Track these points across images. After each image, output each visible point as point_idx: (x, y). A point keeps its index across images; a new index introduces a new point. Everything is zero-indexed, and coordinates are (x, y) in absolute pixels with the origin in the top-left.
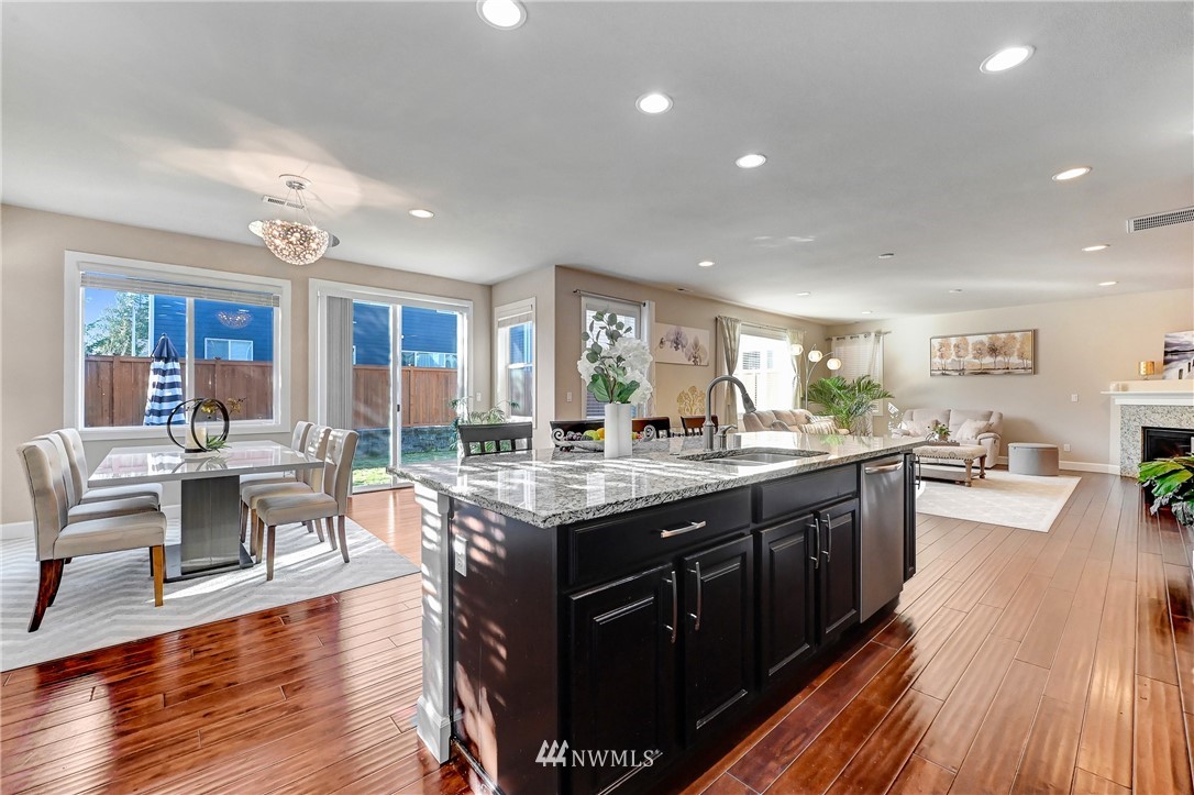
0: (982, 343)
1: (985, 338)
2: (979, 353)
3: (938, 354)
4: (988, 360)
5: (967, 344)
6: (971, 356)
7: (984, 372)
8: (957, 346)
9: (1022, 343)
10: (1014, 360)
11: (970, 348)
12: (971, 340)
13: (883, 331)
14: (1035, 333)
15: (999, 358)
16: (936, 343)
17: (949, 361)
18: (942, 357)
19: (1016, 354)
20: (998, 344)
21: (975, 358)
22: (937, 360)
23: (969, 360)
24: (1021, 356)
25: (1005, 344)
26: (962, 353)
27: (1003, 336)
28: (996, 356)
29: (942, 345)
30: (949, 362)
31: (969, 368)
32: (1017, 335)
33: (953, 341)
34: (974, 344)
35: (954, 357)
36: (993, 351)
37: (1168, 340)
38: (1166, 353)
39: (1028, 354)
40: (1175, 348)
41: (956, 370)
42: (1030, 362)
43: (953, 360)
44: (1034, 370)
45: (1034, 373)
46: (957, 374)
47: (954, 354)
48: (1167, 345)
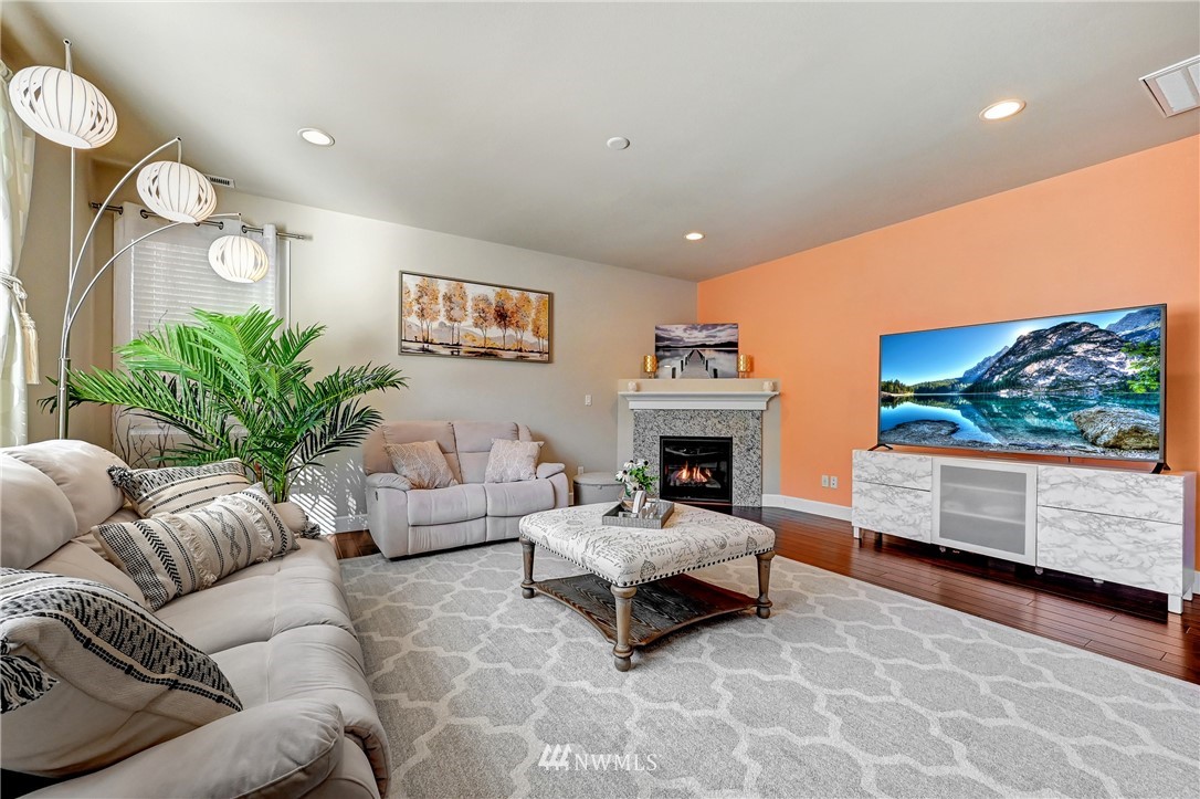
0: (486, 300)
1: (491, 293)
2: (482, 320)
3: (416, 308)
4: (494, 333)
5: (463, 296)
6: (470, 321)
7: (488, 354)
8: (448, 298)
9: (538, 312)
10: (528, 337)
11: (470, 304)
12: (472, 291)
13: (289, 229)
14: (551, 295)
15: (510, 331)
16: (412, 283)
17: (435, 325)
18: (422, 314)
19: (530, 327)
20: (509, 306)
21: (476, 325)
22: (413, 320)
23: (470, 330)
24: (536, 332)
25: (518, 309)
26: (456, 313)
27: (515, 294)
28: (506, 326)
29: (423, 291)
30: (435, 327)
31: (467, 344)
32: (533, 296)
33: (442, 287)
34: (476, 300)
35: (442, 318)
36: (502, 317)
37: (659, 333)
38: (657, 348)
39: (544, 330)
40: (666, 343)
41: (447, 345)
42: (546, 343)
43: (442, 324)
44: (548, 357)
45: (550, 361)
46: (448, 352)
47: (443, 313)
48: (658, 338)
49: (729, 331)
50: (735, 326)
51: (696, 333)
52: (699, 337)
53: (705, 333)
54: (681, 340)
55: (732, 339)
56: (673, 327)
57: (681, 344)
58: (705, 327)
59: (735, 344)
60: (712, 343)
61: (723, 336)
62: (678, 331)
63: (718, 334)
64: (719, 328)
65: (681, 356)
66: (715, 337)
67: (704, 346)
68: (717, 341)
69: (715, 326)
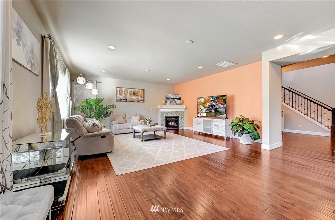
0: (132, 91)
1: (132, 90)
2: (131, 95)
3: (119, 93)
4: (133, 97)
5: (127, 91)
6: (128, 95)
7: (132, 101)
8: (125, 91)
9: (141, 93)
10: (140, 98)
11: (128, 92)
12: (129, 90)
13: (98, 81)
14: (144, 90)
15: (136, 97)
16: (118, 89)
17: (122, 96)
18: (120, 95)
19: (140, 96)
21: (130, 96)
22: (118, 95)
23: (128, 97)
24: (141, 97)
25: (137, 93)
26: (126, 94)
27: (137, 90)
28: (135, 96)
29: (120, 90)
30: (122, 97)
31: (128, 99)
32: (140, 90)
33: (124, 89)
34: (130, 92)
35: (124, 95)
36: (135, 94)
37: (167, 96)
38: (166, 99)
39: (143, 96)
40: (168, 98)
41: (124, 100)
42: (143, 99)
43: (124, 96)
44: (143, 101)
45: (144, 102)
46: (125, 101)
47: (124, 94)
48: (166, 97)
49: (180, 95)
50: (181, 94)
51: (173, 96)
52: (174, 97)
53: (175, 96)
55: (180, 97)
56: (169, 95)
57: (171, 98)
58: (175, 95)
59: (181, 98)
61: (179, 96)
62: (170, 96)
65: (171, 100)
68: (177, 97)
69: (177, 94)
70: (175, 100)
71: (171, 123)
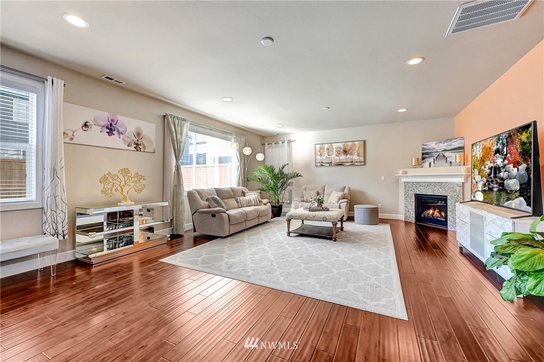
0: (340, 147)
1: (341, 145)
2: (338, 154)
3: (319, 153)
4: (343, 157)
5: (333, 148)
6: (335, 155)
7: (341, 164)
8: (328, 149)
9: (359, 148)
10: (355, 157)
11: (334, 149)
12: (335, 145)
13: (292, 140)
14: (365, 142)
15: (348, 156)
16: (318, 147)
17: (324, 157)
18: (321, 155)
19: (356, 154)
20: (348, 148)
21: (337, 156)
22: (318, 157)
23: (335, 158)
24: (358, 155)
25: (351, 148)
26: (330, 153)
27: (350, 143)
29: (321, 149)
30: (324, 158)
31: (334, 162)
32: (357, 143)
33: (326, 146)
34: (336, 148)
35: (326, 155)
36: (345, 152)
37: (424, 146)
38: (423, 154)
39: (362, 154)
40: (427, 151)
41: (328, 163)
42: (362, 158)
43: (326, 157)
44: (364, 163)
46: (328, 165)
47: (326, 153)
48: (423, 149)
49: (459, 141)
50: (463, 138)
51: (441, 145)
52: (443, 146)
53: (446, 144)
54: (434, 149)
55: (461, 145)
56: (430, 143)
57: (434, 151)
58: (446, 141)
59: (463, 148)
60: (449, 149)
61: (456, 144)
62: (432, 145)
63: (453, 144)
64: (453, 141)
65: (434, 156)
66: (451, 145)
67: (445, 150)
68: (452, 147)
69: (451, 140)
70: (447, 154)
71: (431, 212)
